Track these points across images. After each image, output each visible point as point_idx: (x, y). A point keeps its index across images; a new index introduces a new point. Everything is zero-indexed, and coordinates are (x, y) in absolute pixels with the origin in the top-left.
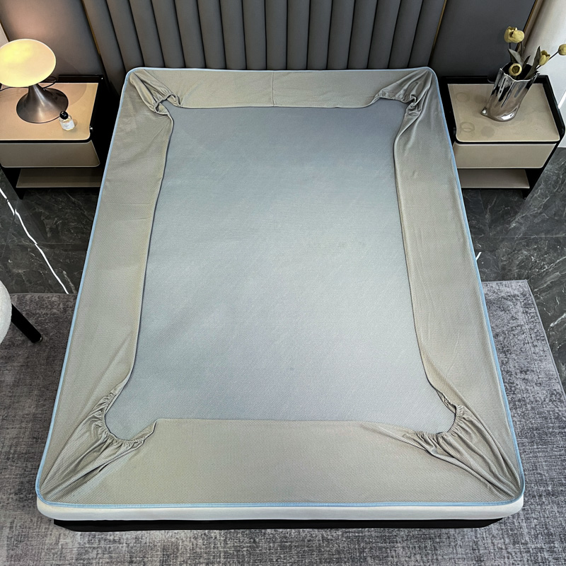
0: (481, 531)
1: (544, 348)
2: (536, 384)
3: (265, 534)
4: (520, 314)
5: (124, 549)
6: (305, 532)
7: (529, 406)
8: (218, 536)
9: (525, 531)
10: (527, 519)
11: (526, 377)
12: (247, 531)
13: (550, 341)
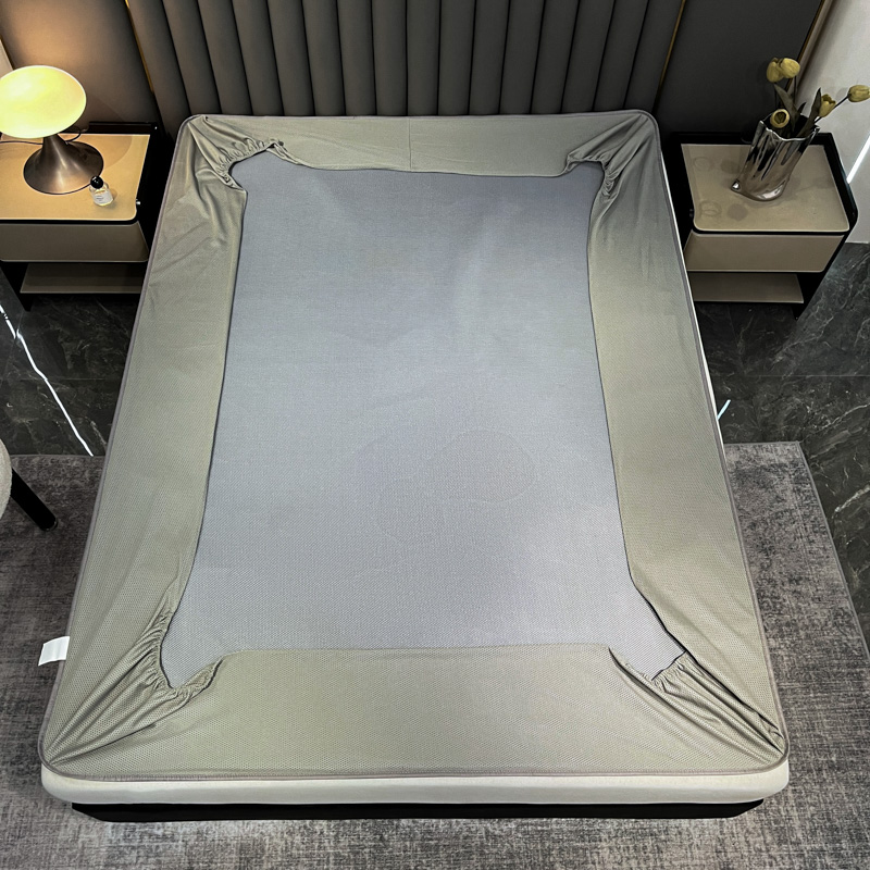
0: (729, 822)
1: (824, 545)
2: (813, 600)
3: (397, 827)
4: (788, 493)
5: (180, 849)
6: (460, 824)
7: (802, 633)
8: (325, 830)
9: (797, 823)
10: (800, 805)
11: (798, 588)
12: (370, 823)
13: (835, 534)
